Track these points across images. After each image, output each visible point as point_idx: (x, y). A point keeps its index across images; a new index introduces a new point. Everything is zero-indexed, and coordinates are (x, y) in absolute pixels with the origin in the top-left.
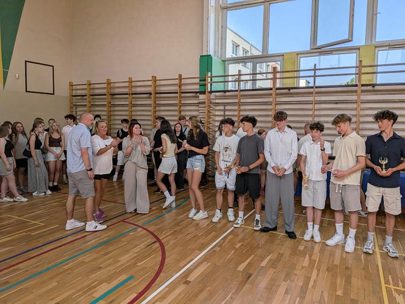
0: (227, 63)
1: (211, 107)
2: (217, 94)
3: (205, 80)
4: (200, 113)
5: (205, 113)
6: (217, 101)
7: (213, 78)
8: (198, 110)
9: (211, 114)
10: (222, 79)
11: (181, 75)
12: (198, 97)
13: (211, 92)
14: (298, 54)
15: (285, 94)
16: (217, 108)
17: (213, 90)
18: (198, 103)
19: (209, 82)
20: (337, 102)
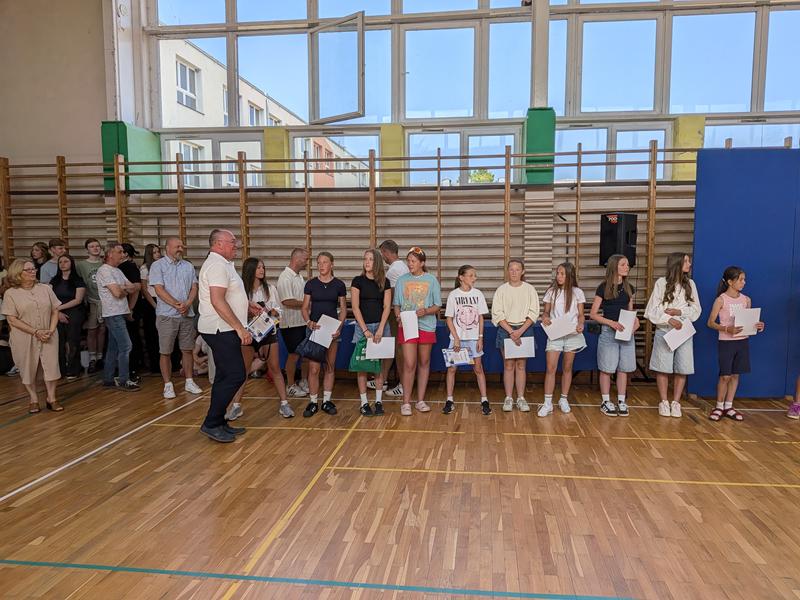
0: (163, 137)
1: (129, 221)
2: (143, 196)
4: (108, 232)
5: (116, 232)
6: (144, 210)
8: (104, 228)
9: (131, 234)
10: (154, 168)
11: (63, 158)
12: (103, 201)
13: (127, 192)
14: (288, 130)
15: (266, 199)
16: (144, 223)
17: (131, 188)
18: (104, 213)
19: (122, 174)
20: (348, 215)
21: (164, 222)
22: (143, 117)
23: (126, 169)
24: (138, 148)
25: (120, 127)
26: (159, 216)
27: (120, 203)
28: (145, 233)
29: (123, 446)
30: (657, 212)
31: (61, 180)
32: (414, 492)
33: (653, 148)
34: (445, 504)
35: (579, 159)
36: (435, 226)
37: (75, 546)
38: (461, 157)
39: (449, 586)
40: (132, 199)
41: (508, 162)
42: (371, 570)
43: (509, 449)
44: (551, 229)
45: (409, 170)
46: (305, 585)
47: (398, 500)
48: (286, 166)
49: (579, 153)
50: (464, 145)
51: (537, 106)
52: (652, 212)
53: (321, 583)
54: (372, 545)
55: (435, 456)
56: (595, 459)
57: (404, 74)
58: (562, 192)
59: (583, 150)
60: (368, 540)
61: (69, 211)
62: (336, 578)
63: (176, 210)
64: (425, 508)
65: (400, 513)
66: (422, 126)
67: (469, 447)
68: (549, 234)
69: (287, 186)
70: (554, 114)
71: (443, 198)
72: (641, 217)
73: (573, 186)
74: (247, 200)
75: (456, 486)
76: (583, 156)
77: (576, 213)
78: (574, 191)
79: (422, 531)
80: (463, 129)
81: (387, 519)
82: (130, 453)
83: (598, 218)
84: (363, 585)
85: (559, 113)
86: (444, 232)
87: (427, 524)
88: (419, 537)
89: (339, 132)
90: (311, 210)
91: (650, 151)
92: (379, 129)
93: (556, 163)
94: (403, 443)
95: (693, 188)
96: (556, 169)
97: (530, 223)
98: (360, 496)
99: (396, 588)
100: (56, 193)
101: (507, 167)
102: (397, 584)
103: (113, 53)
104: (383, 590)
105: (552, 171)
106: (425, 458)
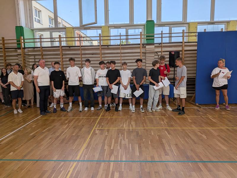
0: (34, 31)
1: (25, 57)
5: (21, 60)
6: (30, 53)
8: (18, 59)
11: (4, 38)
12: (17, 51)
13: (25, 48)
14: (73, 28)
15: (68, 49)
16: (30, 58)
18: (17, 55)
19: (23, 42)
20: (93, 54)
21: (36, 57)
22: (28, 25)
23: (24, 41)
24: (27, 34)
25: (21, 28)
26: (35, 55)
27: (23, 51)
28: (30, 60)
29: (31, 125)
30: (185, 51)
31: (4, 45)
32: (122, 134)
33: (183, 32)
34: (132, 137)
35: (162, 36)
36: (120, 57)
37: (23, 154)
38: (126, 36)
39: (138, 160)
40: (26, 50)
41: (141, 37)
42: (115, 157)
43: (147, 121)
44: (154, 57)
45: (110, 40)
46: (96, 162)
47: (118, 137)
48: (73, 39)
49: (162, 34)
50: (127, 32)
51: (149, 19)
52: (183, 51)
53: (101, 161)
54: (113, 150)
55: (126, 124)
56: (172, 123)
57: (108, 11)
58: (157, 46)
59: (163, 33)
60: (112, 148)
61: (6, 54)
62: (105, 159)
63: (40, 53)
64: (127, 138)
65: (119, 140)
66: (114, 27)
67: (135, 121)
68: (153, 58)
69: (74, 45)
70: (154, 22)
71: (122, 48)
72: (181, 53)
73: (160, 44)
74: (62, 50)
75: (134, 132)
76: (163, 35)
77: (161, 52)
78: (160, 45)
79: (127, 145)
80: (127, 27)
81: (116, 142)
82: (34, 126)
83: (168, 53)
84: (113, 161)
85: (155, 22)
86: (122, 58)
87: (128, 143)
88: (126, 147)
89: (89, 28)
90: (82, 53)
91: (183, 33)
92: (101, 27)
93: (155, 37)
94: (116, 120)
95: (196, 44)
97: (147, 55)
98: (107, 136)
99: (123, 161)
100: (2, 49)
101: (141, 38)
102: (123, 160)
103: (18, 5)
104: (119, 162)
105: (154, 39)
106: (123, 125)
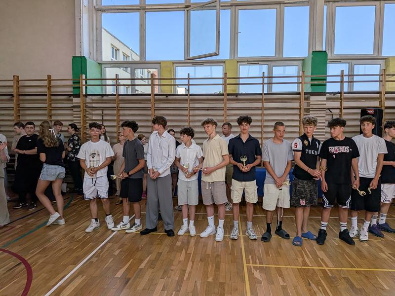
0: (103, 66)
1: (86, 111)
2: (94, 98)
3: (79, 83)
4: (74, 117)
5: (80, 117)
6: (94, 105)
7: (88, 81)
8: (72, 115)
9: (88, 119)
10: (99, 82)
12: (72, 100)
13: (86, 95)
14: (174, 63)
15: (163, 100)
16: (94, 113)
17: (88, 93)
18: (72, 107)
19: (84, 85)
20: (208, 109)
21: (105, 112)
22: (93, 55)
23: (86, 82)
24: (92, 71)
25: (83, 59)
26: (103, 109)
27: (83, 101)
28: (94, 118)
30: (386, 108)
31: (49, 88)
35: (342, 79)
36: (261, 115)
40: (89, 99)
41: (303, 80)
44: (325, 117)
48: (172, 82)
50: (270, 71)
51: (317, 50)
55: (308, 256)
57: (238, 33)
58: (330, 97)
61: (53, 105)
63: (115, 105)
66: (248, 61)
68: (324, 120)
69: (173, 93)
70: (327, 55)
71: (265, 99)
73: (335, 94)
74: (155, 100)
77: (340, 108)
78: (339, 96)
80: (270, 63)
86: (265, 118)
89: (201, 64)
90: (191, 106)
91: (380, 75)
93: (327, 81)
96: (327, 84)
98: (285, 288)
100: (46, 95)
101: (302, 83)
103: (80, 19)
105: (325, 85)
